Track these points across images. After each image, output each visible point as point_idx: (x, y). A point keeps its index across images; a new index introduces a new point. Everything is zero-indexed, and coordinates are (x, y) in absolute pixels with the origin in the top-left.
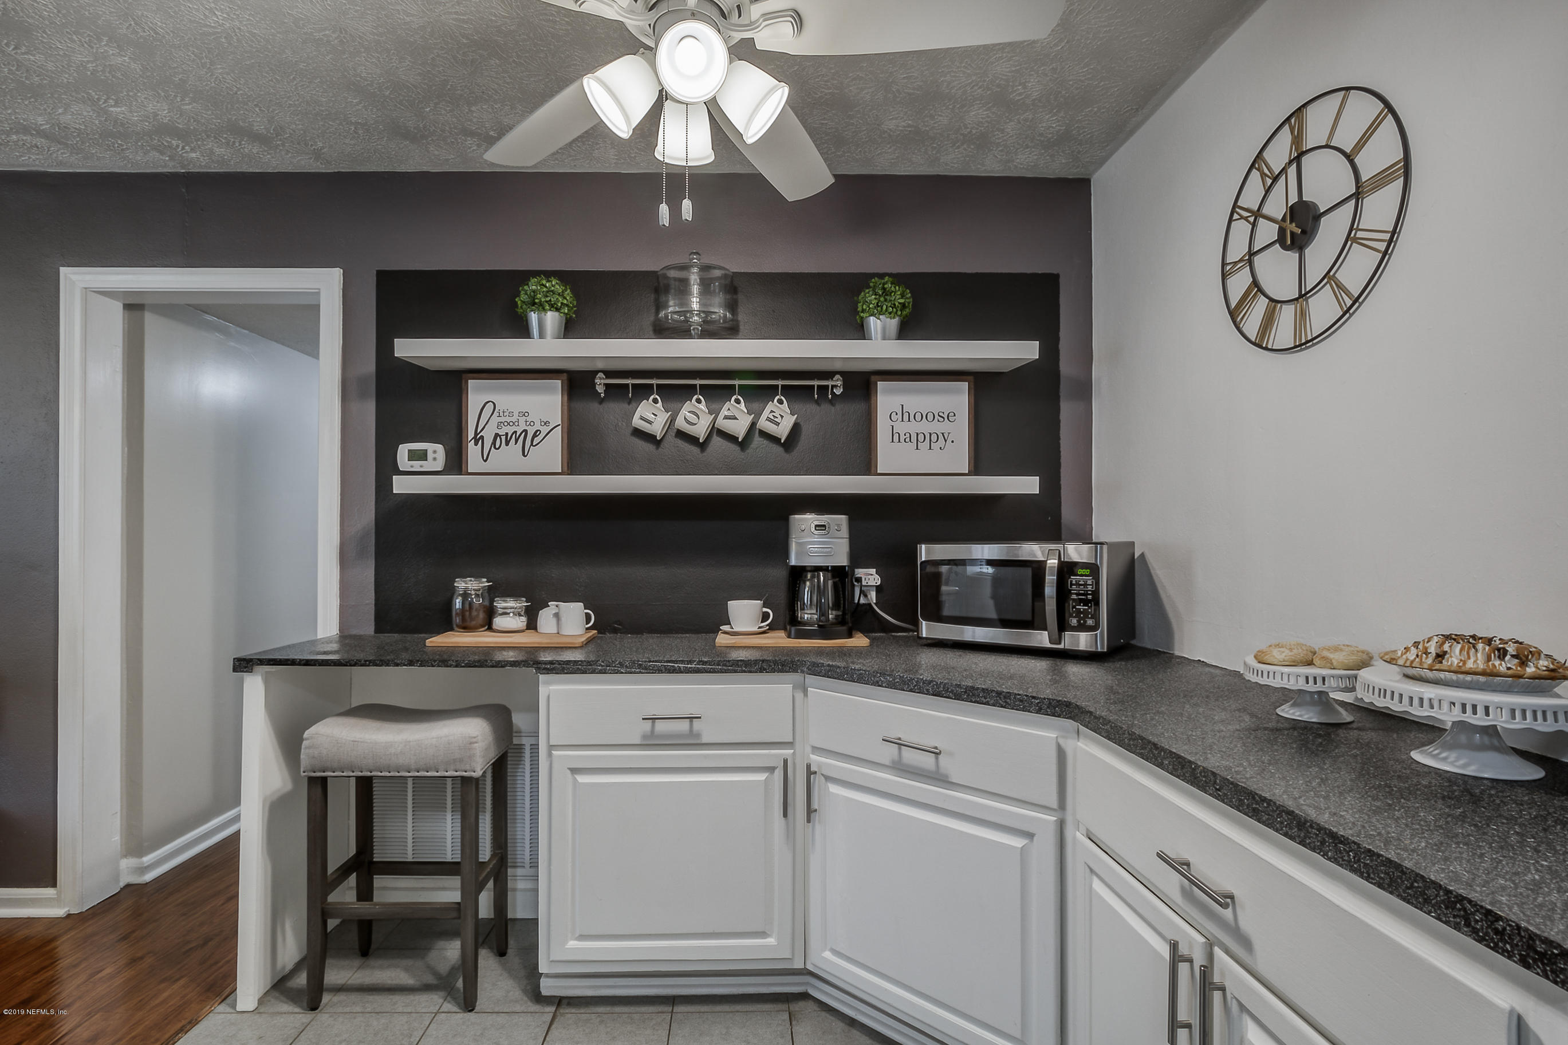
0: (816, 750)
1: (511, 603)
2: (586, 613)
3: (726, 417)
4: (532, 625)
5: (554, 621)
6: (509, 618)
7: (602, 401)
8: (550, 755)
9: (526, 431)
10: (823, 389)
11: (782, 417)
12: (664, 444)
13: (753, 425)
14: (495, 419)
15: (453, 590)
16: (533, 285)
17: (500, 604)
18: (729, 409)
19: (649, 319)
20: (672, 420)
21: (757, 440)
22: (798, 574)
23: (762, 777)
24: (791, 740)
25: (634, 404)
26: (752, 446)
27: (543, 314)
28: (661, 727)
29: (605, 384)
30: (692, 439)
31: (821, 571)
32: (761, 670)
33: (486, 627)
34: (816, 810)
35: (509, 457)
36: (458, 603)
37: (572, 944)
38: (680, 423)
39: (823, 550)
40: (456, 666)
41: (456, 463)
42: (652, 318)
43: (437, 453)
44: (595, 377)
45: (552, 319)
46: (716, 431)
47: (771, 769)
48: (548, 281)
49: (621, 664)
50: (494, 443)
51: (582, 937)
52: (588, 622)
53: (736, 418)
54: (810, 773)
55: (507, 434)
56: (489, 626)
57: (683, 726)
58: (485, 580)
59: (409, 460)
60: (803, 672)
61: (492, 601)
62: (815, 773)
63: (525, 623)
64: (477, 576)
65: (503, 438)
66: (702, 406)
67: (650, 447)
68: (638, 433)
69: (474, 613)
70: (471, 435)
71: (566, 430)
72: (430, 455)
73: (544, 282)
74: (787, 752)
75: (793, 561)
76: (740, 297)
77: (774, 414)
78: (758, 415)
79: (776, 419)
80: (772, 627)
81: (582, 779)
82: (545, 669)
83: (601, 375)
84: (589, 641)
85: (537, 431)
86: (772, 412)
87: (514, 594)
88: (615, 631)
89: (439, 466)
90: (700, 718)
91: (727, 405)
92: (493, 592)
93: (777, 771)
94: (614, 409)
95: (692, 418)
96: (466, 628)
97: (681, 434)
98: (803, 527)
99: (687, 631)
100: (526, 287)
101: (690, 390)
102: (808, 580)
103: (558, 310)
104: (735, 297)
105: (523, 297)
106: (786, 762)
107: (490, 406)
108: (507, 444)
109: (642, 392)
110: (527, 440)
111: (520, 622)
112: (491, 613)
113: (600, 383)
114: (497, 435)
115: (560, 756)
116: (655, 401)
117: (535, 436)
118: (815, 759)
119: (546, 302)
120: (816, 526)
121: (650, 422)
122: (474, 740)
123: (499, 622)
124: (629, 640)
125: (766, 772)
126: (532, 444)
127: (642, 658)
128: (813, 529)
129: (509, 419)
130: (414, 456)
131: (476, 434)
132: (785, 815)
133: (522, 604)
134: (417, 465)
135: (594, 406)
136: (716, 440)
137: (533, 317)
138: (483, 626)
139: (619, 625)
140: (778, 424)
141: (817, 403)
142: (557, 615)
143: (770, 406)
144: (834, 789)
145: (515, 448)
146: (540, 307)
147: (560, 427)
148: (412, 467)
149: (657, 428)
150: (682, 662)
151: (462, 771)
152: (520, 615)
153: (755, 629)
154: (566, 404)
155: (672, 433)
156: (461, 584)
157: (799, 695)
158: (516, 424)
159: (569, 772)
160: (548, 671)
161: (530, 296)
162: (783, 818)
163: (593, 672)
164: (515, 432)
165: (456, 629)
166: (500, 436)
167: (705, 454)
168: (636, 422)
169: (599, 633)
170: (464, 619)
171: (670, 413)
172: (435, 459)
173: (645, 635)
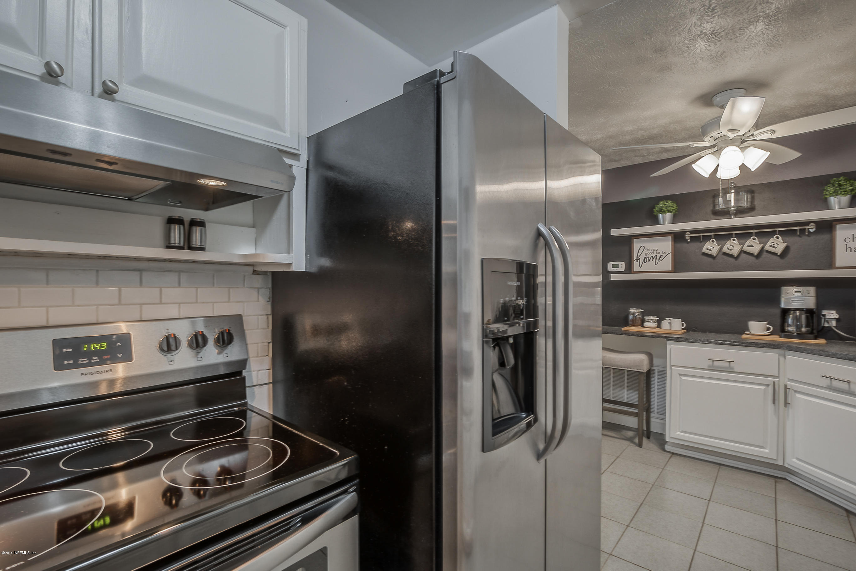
0: (790, 380)
1: (651, 318)
2: (682, 323)
3: (748, 246)
4: (659, 326)
5: (669, 325)
6: (650, 323)
7: (688, 243)
8: (671, 369)
9: (656, 256)
10: (802, 231)
11: (778, 244)
12: (717, 258)
13: (763, 248)
14: (645, 252)
15: (629, 313)
16: (661, 204)
17: (647, 318)
18: (749, 243)
19: (710, 208)
20: (721, 248)
21: (765, 254)
22: (785, 312)
23: (763, 388)
24: (778, 375)
25: (703, 243)
26: (762, 257)
27: (664, 215)
28: (716, 363)
29: (690, 236)
30: (731, 256)
31: (798, 310)
32: (763, 347)
33: (641, 326)
34: (789, 404)
35: (650, 266)
36: (631, 317)
37: (679, 433)
38: (725, 249)
39: (799, 301)
40: (637, 336)
41: (629, 269)
42: (711, 208)
43: (622, 266)
44: (685, 235)
45: (668, 216)
46: (742, 252)
47: (767, 385)
48: (667, 202)
49: (700, 340)
50: (644, 261)
51: (683, 432)
52: (683, 327)
53: (753, 247)
54: (786, 388)
55: (649, 257)
56: (643, 326)
57: (727, 364)
58: (641, 309)
59: (612, 268)
60: (784, 349)
61: (643, 317)
62: (789, 389)
63: (657, 325)
64: (638, 308)
65: (648, 259)
66: (736, 242)
67: (710, 259)
68: (705, 254)
69: (637, 321)
70: (635, 258)
71: (673, 255)
72: (620, 266)
73: (665, 203)
74: (776, 380)
75: (783, 306)
76: (756, 195)
77: (773, 244)
78: (765, 243)
79: (774, 246)
80: (772, 334)
81: (683, 378)
82: (670, 339)
83: (688, 233)
84: (684, 333)
85: (661, 256)
86: (772, 243)
87: (653, 315)
88: (694, 331)
89: (623, 269)
90: (734, 362)
91: (749, 241)
92: (643, 314)
93: (770, 387)
94: (694, 246)
95: (731, 247)
96: (634, 325)
97: (725, 254)
98: (788, 292)
99: (728, 333)
100: (658, 206)
101: (730, 236)
102: (792, 314)
103: (671, 212)
104: (753, 195)
105: (657, 209)
106: (774, 383)
107: (642, 248)
108: (649, 261)
109: (707, 238)
110: (657, 259)
111: (655, 325)
112: (643, 321)
113: (688, 236)
114: (645, 258)
115: (675, 369)
116: (713, 241)
117: (660, 257)
118: (790, 384)
119: (666, 210)
120: (796, 291)
121: (711, 250)
122: (643, 360)
123: (646, 324)
124: (700, 334)
125: (764, 386)
126: (659, 261)
127: (708, 339)
128: (794, 293)
129: (650, 252)
130: (614, 266)
131: (637, 258)
132: (774, 402)
133: (655, 318)
134: (615, 270)
135: (685, 245)
136: (743, 255)
137: (661, 216)
138: (640, 325)
139: (696, 328)
140: (775, 248)
141: (800, 236)
142: (670, 323)
143: (771, 240)
144: (798, 395)
145: (652, 262)
146: (664, 212)
147: (671, 254)
148: (613, 270)
149: (714, 252)
150: (726, 341)
151: (639, 370)
152: (656, 323)
153: (763, 333)
154: (673, 245)
155: (721, 253)
156: (632, 310)
157: (782, 359)
158: (653, 253)
159: (678, 375)
160: (671, 340)
161: (660, 209)
162: (773, 404)
163: (689, 342)
164: (652, 256)
165: (630, 326)
166: (646, 258)
167: (737, 261)
168: (704, 250)
169: (687, 331)
170: (633, 323)
171: (720, 246)
172: (622, 267)
173: (708, 333)
